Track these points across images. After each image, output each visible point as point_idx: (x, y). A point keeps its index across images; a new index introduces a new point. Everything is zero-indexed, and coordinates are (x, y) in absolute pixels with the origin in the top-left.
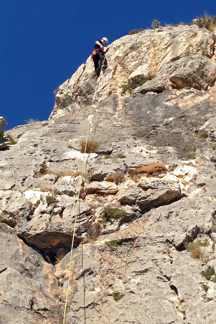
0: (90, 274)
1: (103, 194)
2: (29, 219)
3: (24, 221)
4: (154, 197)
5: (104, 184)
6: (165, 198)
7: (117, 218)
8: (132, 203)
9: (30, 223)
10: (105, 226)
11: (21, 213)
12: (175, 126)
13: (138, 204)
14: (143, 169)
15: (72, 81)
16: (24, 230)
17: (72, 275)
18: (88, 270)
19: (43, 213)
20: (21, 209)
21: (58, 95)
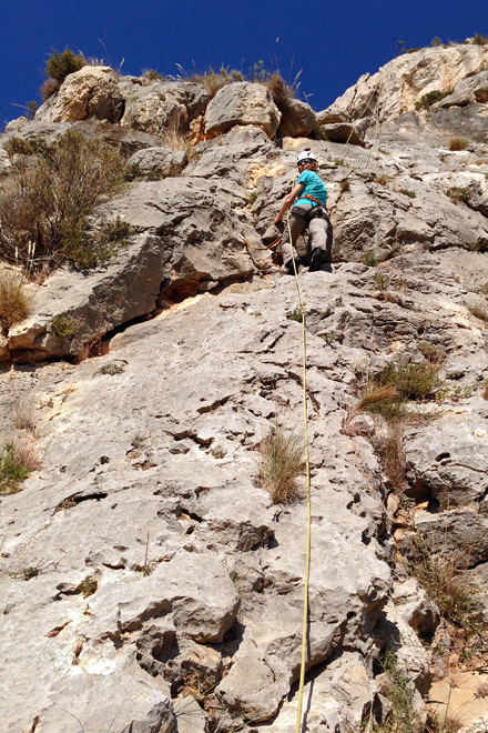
2: (481, 194)
3: (478, 196)
9: (484, 197)
20: (470, 186)
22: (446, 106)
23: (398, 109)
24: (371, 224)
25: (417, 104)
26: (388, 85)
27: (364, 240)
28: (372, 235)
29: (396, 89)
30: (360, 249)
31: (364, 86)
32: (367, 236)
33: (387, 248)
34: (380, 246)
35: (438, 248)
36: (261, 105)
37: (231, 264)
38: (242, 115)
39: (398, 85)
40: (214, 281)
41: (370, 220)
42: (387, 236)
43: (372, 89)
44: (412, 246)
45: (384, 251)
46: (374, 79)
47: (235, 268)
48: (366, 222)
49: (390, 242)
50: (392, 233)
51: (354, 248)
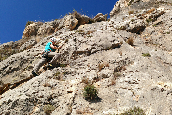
0: (154, 32)
1: (143, 18)
2: (129, 26)
3: (128, 27)
4: (158, 14)
5: (142, 16)
6: (161, 14)
7: (151, 21)
8: (152, 17)
9: (130, 27)
10: (148, 24)
11: (126, 26)
12: (148, 5)
13: (154, 17)
14: (149, 11)
15: (113, 10)
16: (129, 29)
17: (148, 34)
18: (153, 31)
19: (132, 24)
20: (126, 25)
21: (111, 14)
22: (135, 3)
23: (124, 7)
24: (68, 52)
25: (128, 4)
26: (121, 3)
27: (66, 58)
28: (68, 55)
29: (123, 3)
30: (65, 60)
31: (117, 5)
32: (67, 56)
33: (72, 58)
34: (71, 58)
35: (93, 53)
36: (69, 21)
37: (23, 76)
38: (64, 24)
39: (123, 2)
40: (12, 85)
41: (67, 51)
42: (72, 54)
43: (119, 4)
44: (82, 55)
45: (71, 59)
46: (119, 2)
47: (25, 77)
48: (66, 52)
49: (74, 56)
50: (74, 53)
51: (63, 61)
